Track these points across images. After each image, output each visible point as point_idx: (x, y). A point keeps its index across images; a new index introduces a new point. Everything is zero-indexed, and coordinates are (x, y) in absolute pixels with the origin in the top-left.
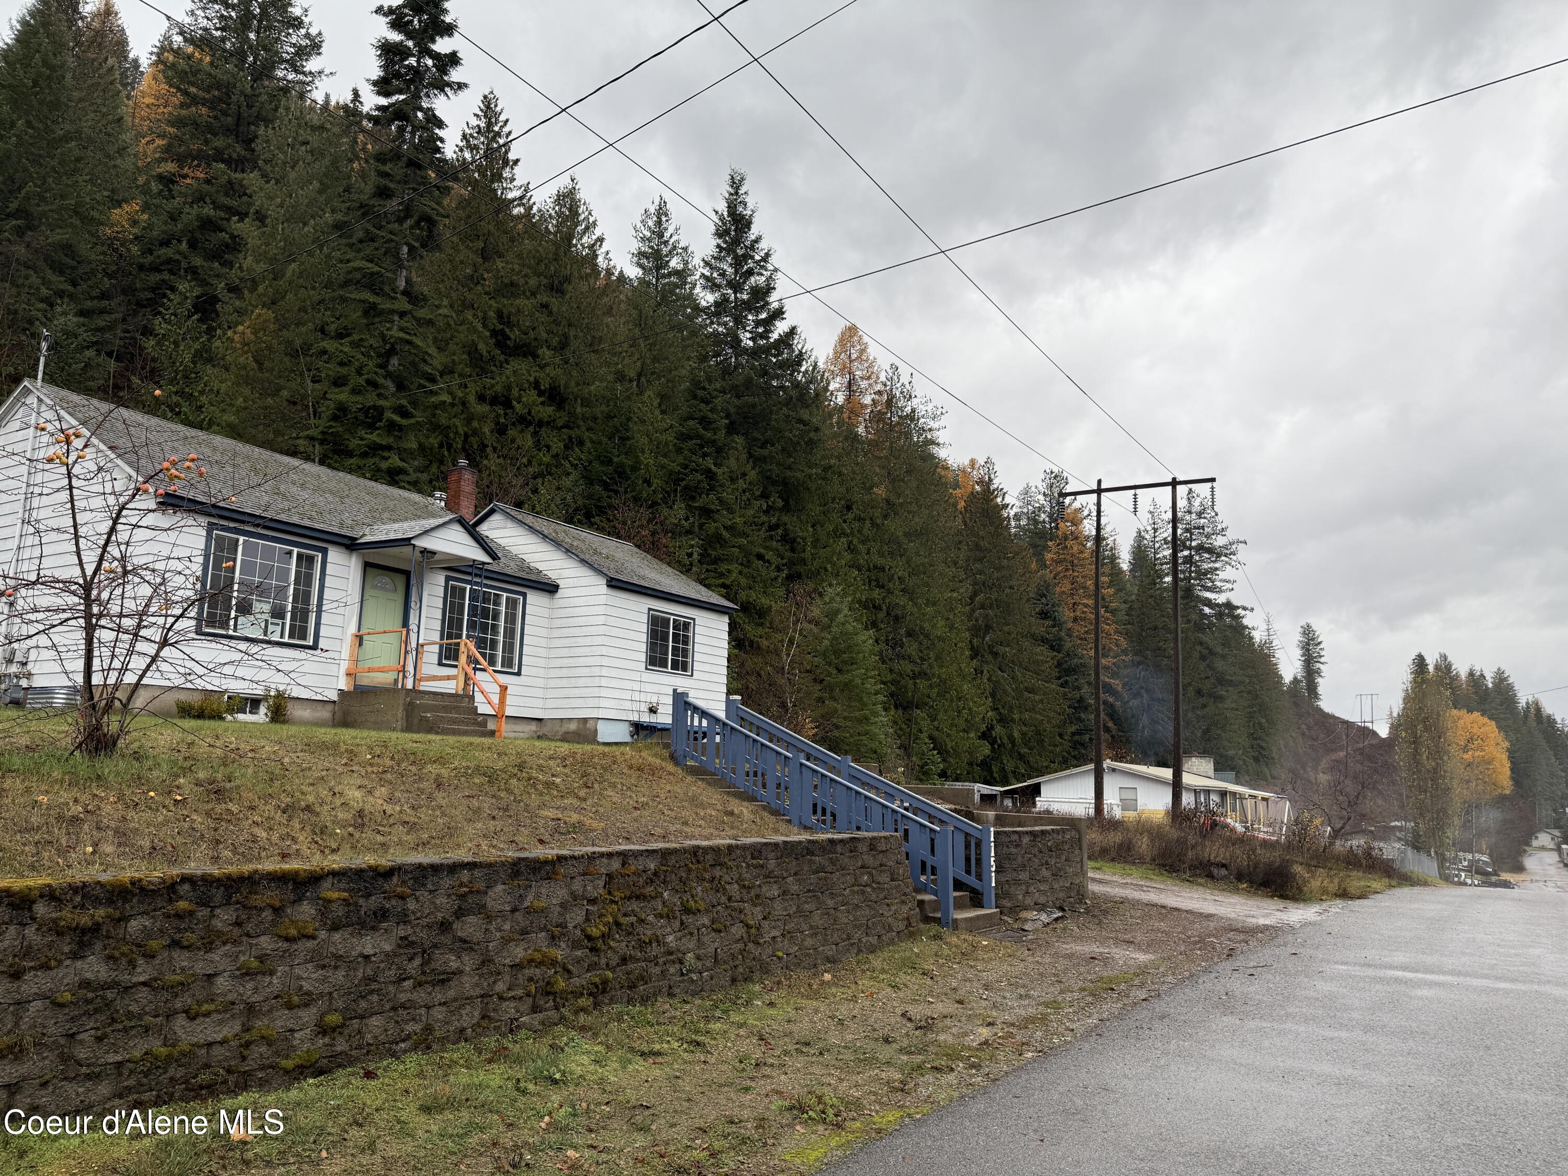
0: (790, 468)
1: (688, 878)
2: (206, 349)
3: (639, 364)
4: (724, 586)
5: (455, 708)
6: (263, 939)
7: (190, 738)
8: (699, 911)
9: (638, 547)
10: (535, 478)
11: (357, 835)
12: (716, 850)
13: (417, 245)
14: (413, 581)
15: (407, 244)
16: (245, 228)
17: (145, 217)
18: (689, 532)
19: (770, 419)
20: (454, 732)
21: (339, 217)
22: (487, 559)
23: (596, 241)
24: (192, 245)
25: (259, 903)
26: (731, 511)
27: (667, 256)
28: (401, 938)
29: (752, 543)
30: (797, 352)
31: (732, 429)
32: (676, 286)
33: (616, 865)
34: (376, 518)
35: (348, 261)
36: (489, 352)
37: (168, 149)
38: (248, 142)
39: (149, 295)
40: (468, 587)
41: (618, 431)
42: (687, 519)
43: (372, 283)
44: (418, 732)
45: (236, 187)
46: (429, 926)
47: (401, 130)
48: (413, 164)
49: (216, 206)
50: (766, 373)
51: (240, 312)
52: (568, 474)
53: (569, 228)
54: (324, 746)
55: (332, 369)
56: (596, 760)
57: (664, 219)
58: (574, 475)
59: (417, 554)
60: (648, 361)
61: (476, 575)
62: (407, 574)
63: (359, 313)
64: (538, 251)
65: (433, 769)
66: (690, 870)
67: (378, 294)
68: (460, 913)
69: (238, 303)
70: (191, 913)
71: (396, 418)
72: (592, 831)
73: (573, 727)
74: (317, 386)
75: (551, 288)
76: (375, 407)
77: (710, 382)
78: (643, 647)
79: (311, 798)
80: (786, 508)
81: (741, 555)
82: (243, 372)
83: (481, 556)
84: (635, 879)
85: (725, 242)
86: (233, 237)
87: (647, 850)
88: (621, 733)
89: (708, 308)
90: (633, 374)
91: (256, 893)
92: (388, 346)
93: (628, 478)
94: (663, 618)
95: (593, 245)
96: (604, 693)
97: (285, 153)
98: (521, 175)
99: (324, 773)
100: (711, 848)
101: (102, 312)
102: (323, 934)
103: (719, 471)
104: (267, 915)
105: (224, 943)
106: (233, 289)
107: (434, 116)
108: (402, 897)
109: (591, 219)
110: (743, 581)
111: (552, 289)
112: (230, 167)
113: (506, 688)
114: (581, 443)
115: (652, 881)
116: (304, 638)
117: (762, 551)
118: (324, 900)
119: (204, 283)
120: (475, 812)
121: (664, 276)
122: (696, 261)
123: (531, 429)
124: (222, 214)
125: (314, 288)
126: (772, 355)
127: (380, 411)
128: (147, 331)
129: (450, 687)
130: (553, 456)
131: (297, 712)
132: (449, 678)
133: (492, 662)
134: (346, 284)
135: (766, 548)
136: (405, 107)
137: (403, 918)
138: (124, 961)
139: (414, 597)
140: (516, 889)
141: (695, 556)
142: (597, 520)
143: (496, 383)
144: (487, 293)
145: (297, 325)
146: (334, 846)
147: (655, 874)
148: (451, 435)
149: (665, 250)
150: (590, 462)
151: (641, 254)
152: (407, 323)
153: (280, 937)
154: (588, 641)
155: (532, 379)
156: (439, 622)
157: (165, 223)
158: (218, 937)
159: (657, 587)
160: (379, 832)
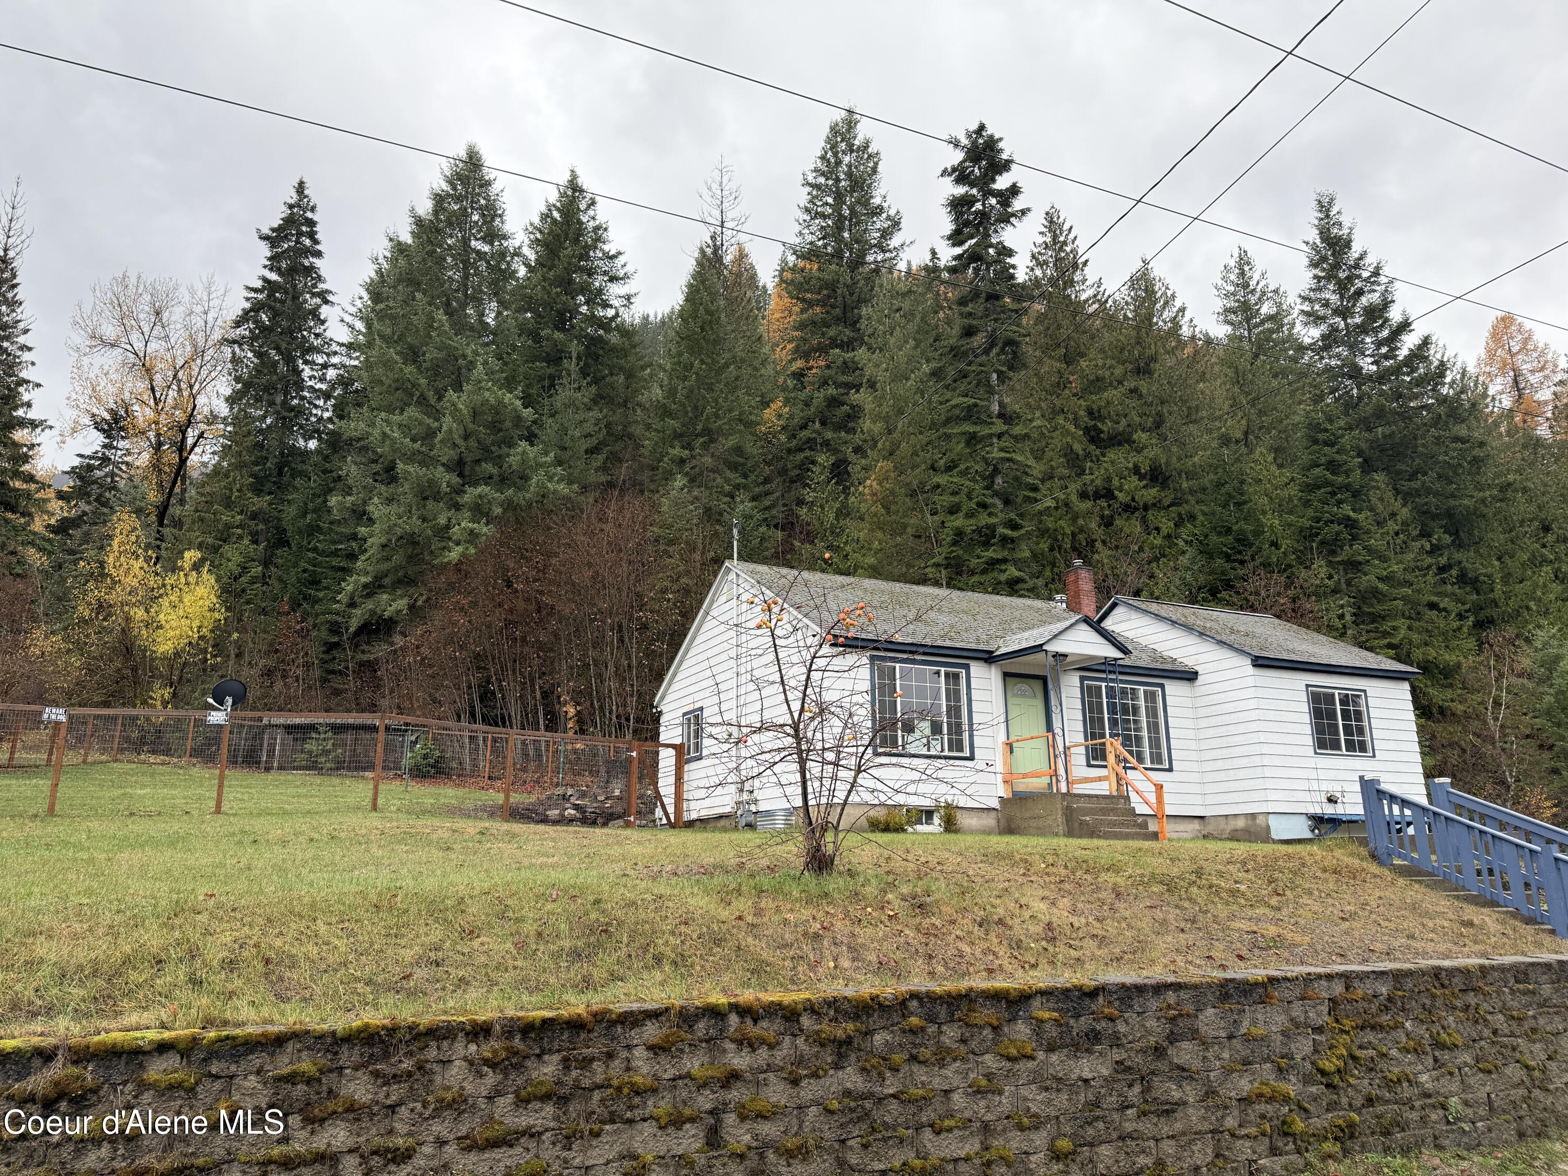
0: (1453, 496)
1: (1433, 1006)
2: (844, 505)
3: (1244, 422)
4: (1390, 646)
5: (1112, 810)
6: (987, 1057)
7: (886, 853)
8: (1456, 1046)
9: (1278, 617)
10: (1149, 563)
11: (1051, 949)
12: (1465, 972)
13: (1004, 369)
14: (1050, 686)
15: (996, 371)
16: (862, 397)
17: (787, 409)
18: (1335, 591)
19: (1416, 446)
20: (1117, 836)
21: (934, 365)
22: (1118, 655)
23: (1178, 312)
24: (823, 423)
25: (977, 1021)
26: (1384, 559)
27: (1256, 304)
28: (1117, 1062)
29: (1419, 591)
30: (1436, 363)
31: (1368, 466)
32: (1271, 331)
33: (1338, 988)
34: (1006, 629)
35: (948, 401)
36: (1084, 450)
37: (796, 350)
38: (854, 324)
39: (797, 472)
40: (1104, 685)
41: (1231, 497)
42: (1330, 577)
43: (971, 414)
44: (1080, 837)
45: (850, 364)
46: (1143, 1051)
47: (976, 270)
48: (993, 297)
49: (837, 385)
50: (1401, 396)
51: (865, 469)
52: (1184, 552)
53: (1147, 308)
54: (999, 856)
55: (947, 500)
56: (1280, 863)
57: (1246, 268)
58: (1191, 552)
59: (1051, 659)
60: (1254, 417)
61: (1110, 672)
62: (1044, 680)
63: (962, 445)
64: (1119, 340)
65: (1109, 878)
66: (1434, 996)
67: (975, 423)
68: (1173, 1038)
69: (863, 461)
70: (923, 1029)
71: (1008, 532)
72: (1296, 946)
73: (1241, 823)
74: (936, 518)
75: (1138, 371)
76: (988, 526)
77: (1331, 421)
78: (1308, 729)
79: (1001, 911)
80: (1459, 544)
81: (1406, 608)
82: (875, 519)
83: (1113, 653)
84: (1366, 1005)
85: (1324, 270)
86: (853, 407)
87: (1374, 972)
88: (1302, 830)
89: (1314, 344)
90: (1239, 435)
91: (974, 1011)
92: (991, 468)
93: (1251, 545)
94: (1325, 694)
95: (1175, 317)
96: (1269, 784)
97: (884, 324)
98: (1091, 274)
99: (1007, 884)
100: (1458, 970)
101: (767, 494)
102: (1041, 1055)
103: (1361, 517)
104: (987, 1032)
105: (955, 1060)
106: (858, 450)
107: (1004, 247)
108: (1112, 1020)
109: (1169, 293)
110: (1415, 637)
111: (1138, 373)
112: (843, 351)
113: (1162, 787)
114: (1192, 517)
115: (1387, 1009)
116: (962, 751)
117: (1435, 599)
118: (1037, 1019)
119: (836, 451)
120: (1161, 924)
121: (1257, 325)
122: (1292, 299)
123: (1137, 514)
124: (841, 391)
125: (921, 433)
126: (1404, 374)
127: (992, 528)
128: (800, 502)
129: (1103, 788)
130: (1164, 537)
131: (965, 820)
132: (1100, 779)
133: (1140, 759)
134: (948, 421)
135: (1438, 594)
136: (978, 249)
137: (1116, 1041)
138: (874, 1073)
139: (1053, 701)
140: (1229, 1014)
141: (1348, 617)
142: (1224, 595)
143: (1095, 477)
144: (1075, 395)
145: (912, 468)
146: (1033, 961)
147: (1390, 999)
148: (1060, 537)
149: (1253, 299)
150: (1206, 536)
151: (1227, 311)
152: (1006, 442)
153: (1002, 1056)
154: (1241, 728)
155: (1131, 465)
156: (1081, 723)
157: (802, 411)
158: (949, 1054)
159: (1313, 660)
160: (1071, 946)
